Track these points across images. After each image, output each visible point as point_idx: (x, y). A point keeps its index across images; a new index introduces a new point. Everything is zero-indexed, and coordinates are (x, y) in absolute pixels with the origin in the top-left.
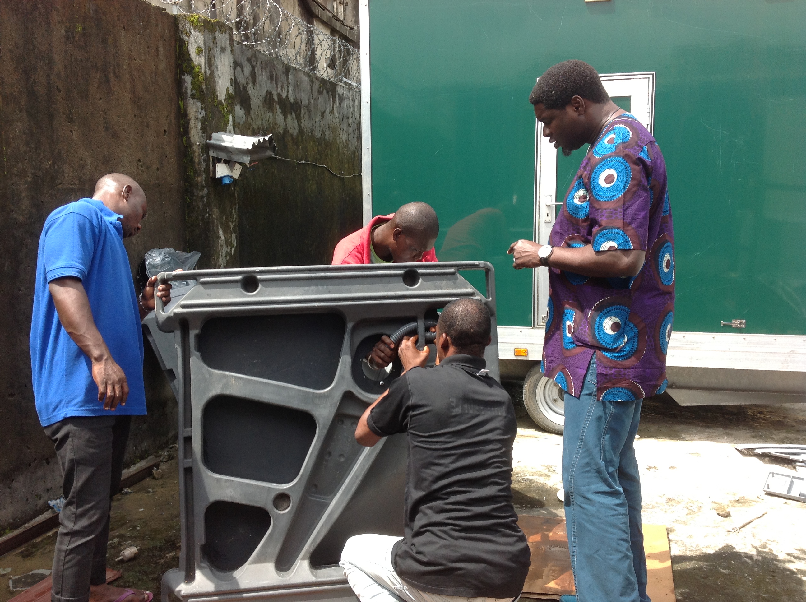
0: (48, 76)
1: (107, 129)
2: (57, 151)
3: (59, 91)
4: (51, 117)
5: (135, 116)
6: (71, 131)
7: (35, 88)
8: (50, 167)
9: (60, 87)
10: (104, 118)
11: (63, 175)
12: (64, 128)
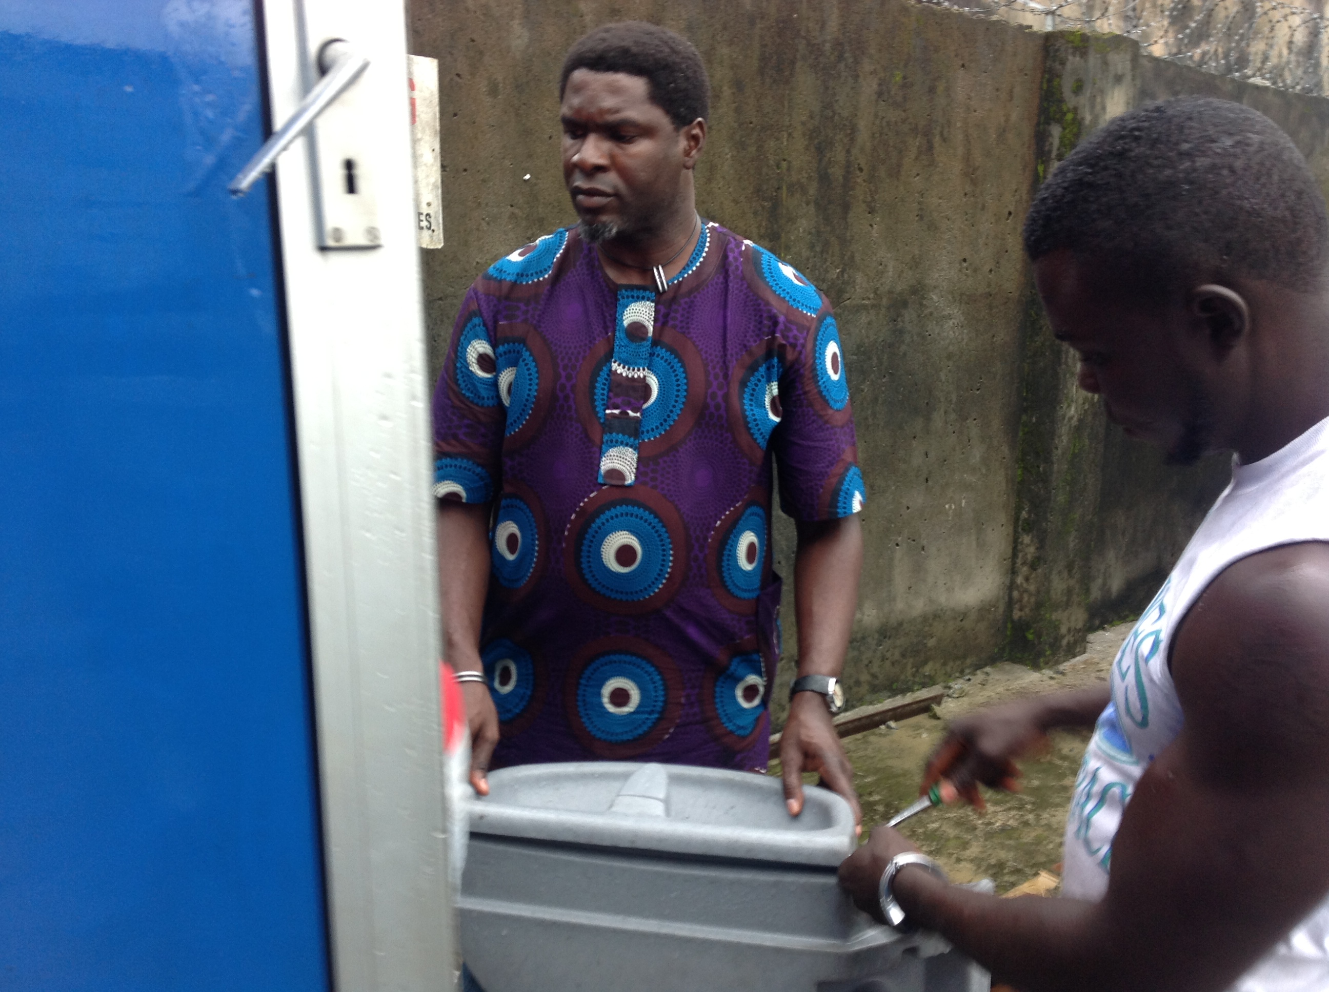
0: (848, 151)
1: (921, 217)
2: (849, 253)
3: (861, 170)
4: (846, 207)
5: (966, 194)
6: (871, 226)
7: (829, 170)
8: (838, 278)
9: (863, 165)
10: (919, 203)
11: (854, 287)
12: (862, 222)
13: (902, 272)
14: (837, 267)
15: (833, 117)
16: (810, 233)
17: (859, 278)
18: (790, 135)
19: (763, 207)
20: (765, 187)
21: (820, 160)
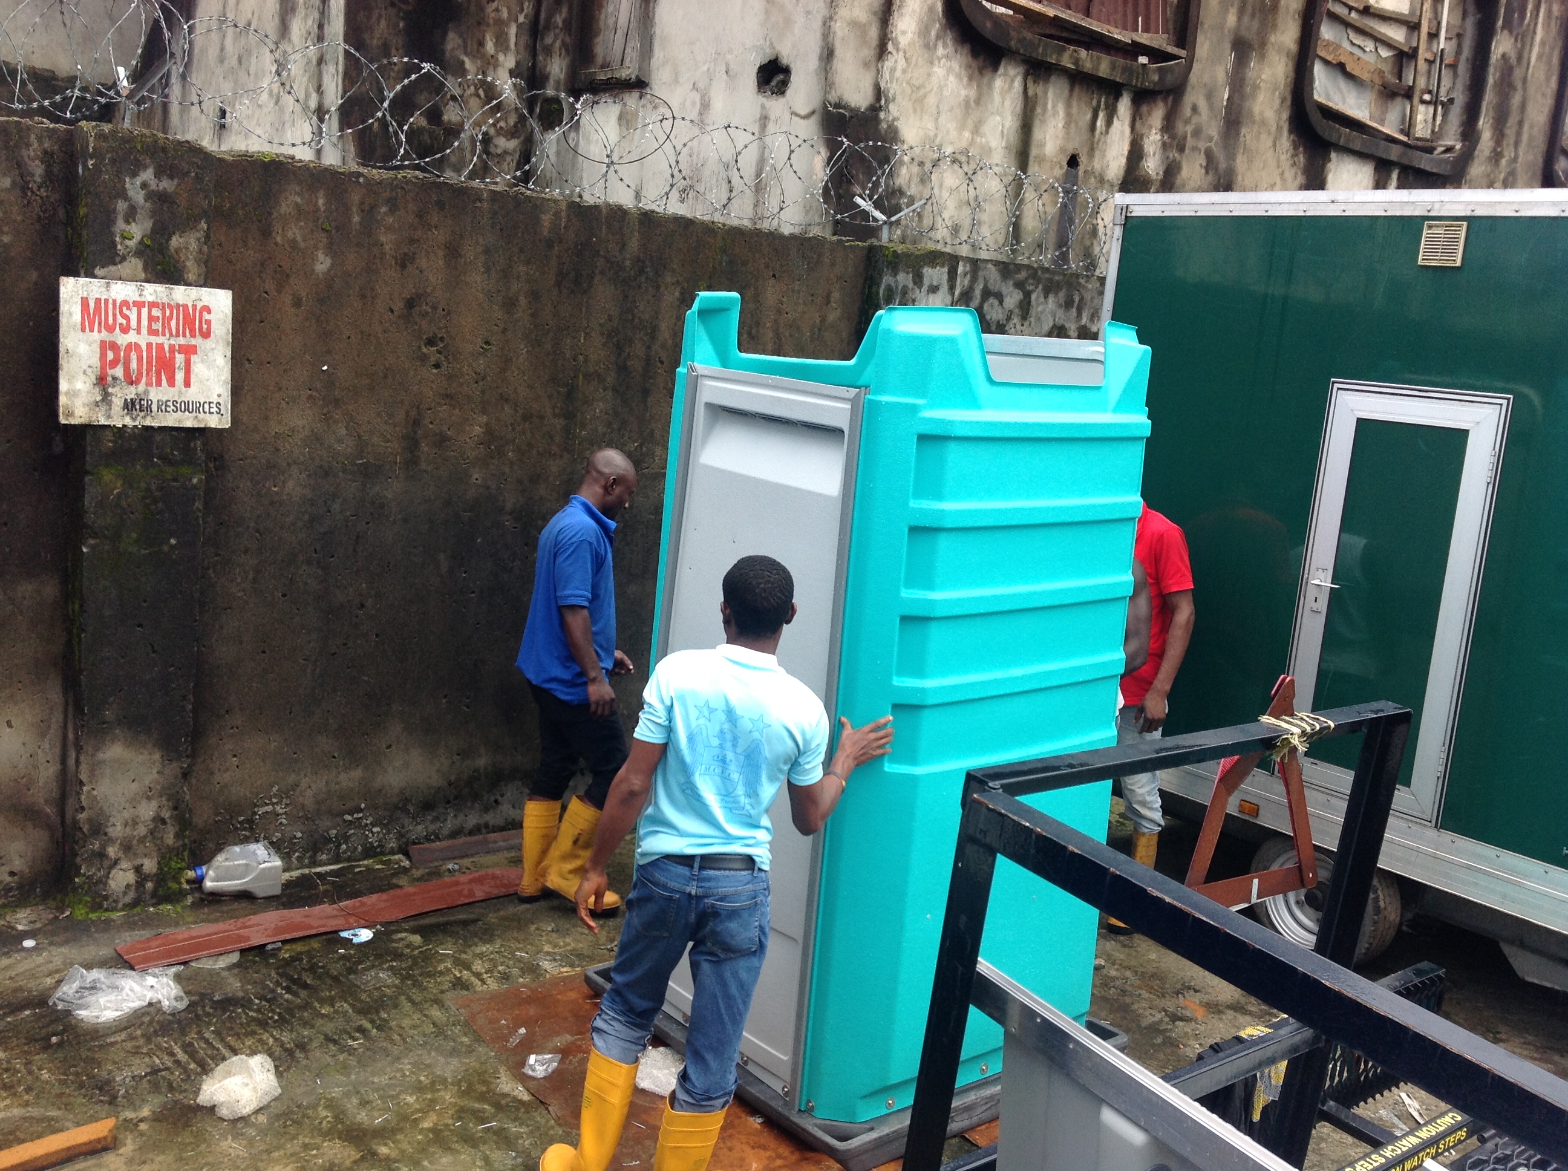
3: (662, 363)
7: (628, 363)
9: (664, 359)
12: (662, 405)
14: (634, 442)
15: (633, 319)
16: (606, 413)
17: (659, 451)
18: (586, 334)
19: (558, 392)
20: (561, 376)
21: (619, 354)
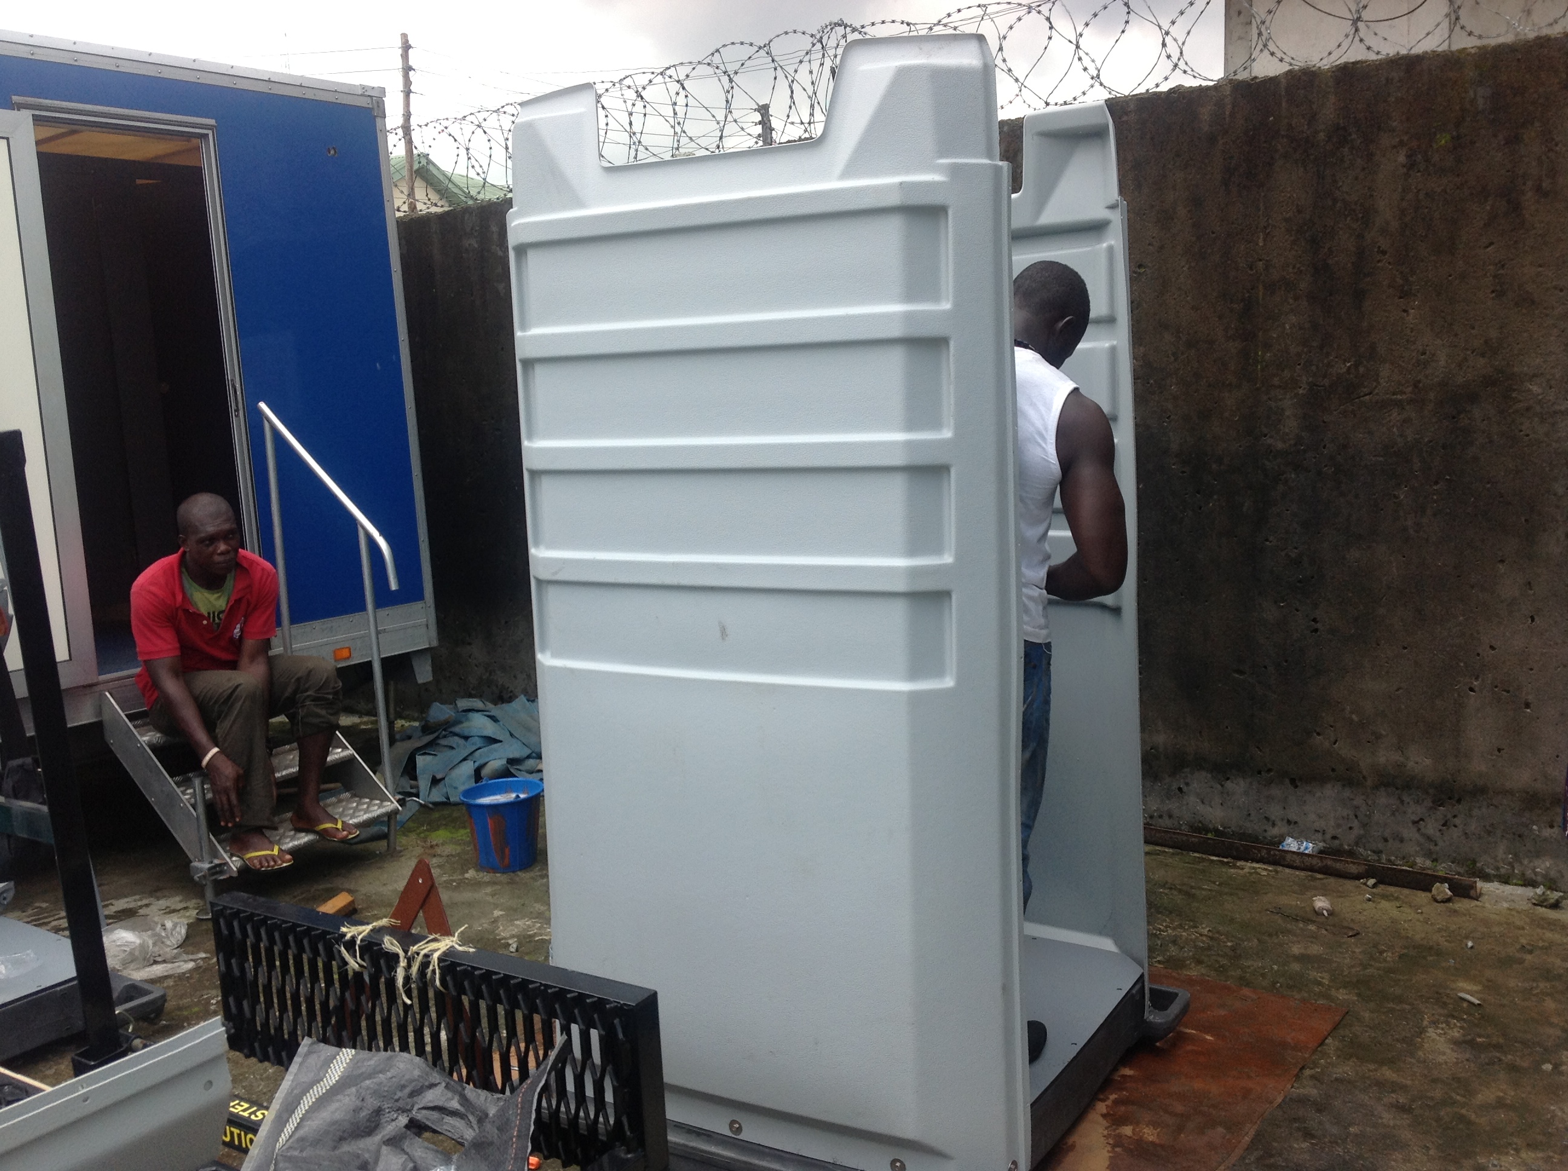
0: (1360, 236)
1: (1501, 293)
2: (1367, 345)
3: (1383, 253)
6: (1405, 311)
7: (1329, 261)
8: (1348, 371)
9: (1386, 248)
10: (1496, 277)
11: (1377, 381)
12: (1388, 308)
13: (1466, 359)
14: (1345, 361)
15: (1334, 204)
16: (1300, 328)
17: (1385, 371)
18: (1266, 234)
19: (1231, 310)
20: (1233, 290)
21: (1316, 252)
